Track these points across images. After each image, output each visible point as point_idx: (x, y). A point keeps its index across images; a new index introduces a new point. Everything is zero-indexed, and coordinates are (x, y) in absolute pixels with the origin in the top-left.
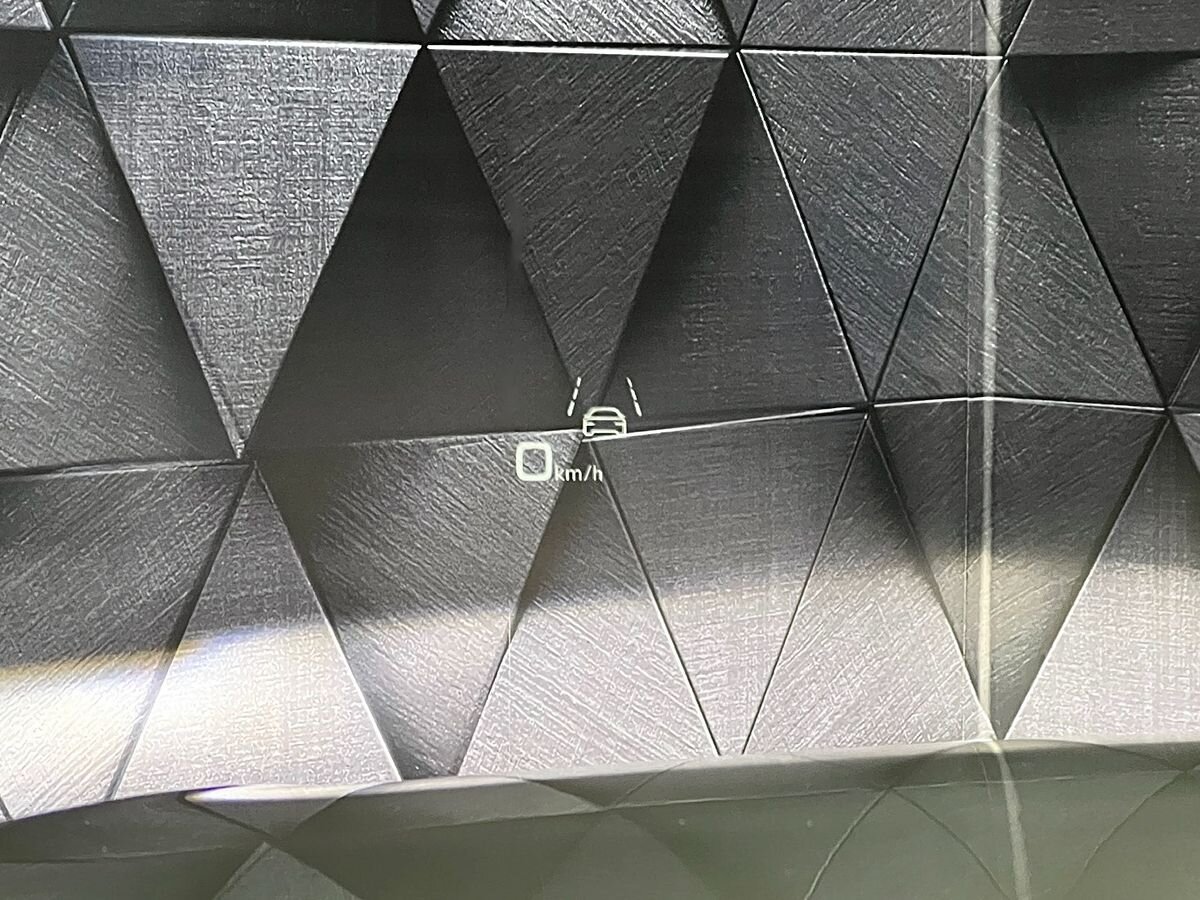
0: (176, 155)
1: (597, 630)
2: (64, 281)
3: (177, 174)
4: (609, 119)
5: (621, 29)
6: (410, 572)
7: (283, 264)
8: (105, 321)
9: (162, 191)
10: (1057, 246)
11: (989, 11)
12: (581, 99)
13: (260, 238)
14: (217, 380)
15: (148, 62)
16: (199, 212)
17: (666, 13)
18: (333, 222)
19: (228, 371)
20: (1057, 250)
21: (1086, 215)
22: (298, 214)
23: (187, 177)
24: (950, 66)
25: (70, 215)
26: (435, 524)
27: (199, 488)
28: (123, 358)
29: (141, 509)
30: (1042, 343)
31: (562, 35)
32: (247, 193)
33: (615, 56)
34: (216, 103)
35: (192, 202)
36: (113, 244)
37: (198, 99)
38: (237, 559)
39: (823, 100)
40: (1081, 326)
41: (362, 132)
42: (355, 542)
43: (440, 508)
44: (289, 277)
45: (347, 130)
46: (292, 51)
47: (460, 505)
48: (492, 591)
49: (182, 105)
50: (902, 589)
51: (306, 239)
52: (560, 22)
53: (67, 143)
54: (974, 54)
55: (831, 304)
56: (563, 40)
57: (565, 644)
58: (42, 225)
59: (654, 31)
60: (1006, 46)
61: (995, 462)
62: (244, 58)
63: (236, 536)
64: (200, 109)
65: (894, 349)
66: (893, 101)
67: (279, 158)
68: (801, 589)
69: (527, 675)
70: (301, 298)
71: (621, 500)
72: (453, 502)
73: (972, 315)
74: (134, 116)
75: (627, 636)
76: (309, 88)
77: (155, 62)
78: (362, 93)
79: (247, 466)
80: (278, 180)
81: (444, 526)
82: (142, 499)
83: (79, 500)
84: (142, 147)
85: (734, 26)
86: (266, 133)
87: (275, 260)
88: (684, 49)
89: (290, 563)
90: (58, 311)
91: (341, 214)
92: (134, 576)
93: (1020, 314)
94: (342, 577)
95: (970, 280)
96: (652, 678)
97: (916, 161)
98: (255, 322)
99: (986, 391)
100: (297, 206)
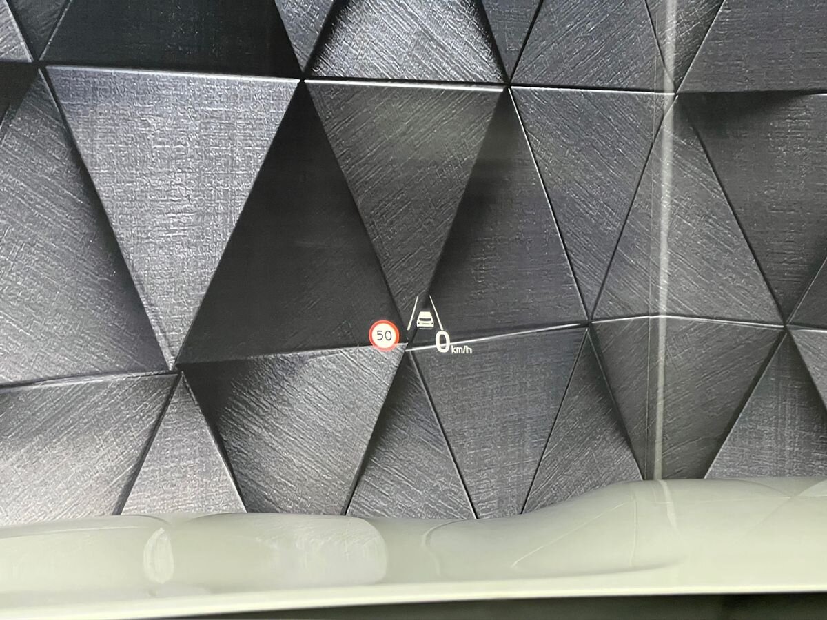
0: (126, 155)
1: (414, 477)
2: (41, 246)
3: (127, 169)
4: (425, 132)
5: (434, 71)
6: (289, 444)
7: (202, 233)
8: (72, 275)
9: (115, 181)
10: (711, 218)
11: (667, 63)
12: (406, 119)
13: (187, 214)
14: (155, 316)
15: (105, 87)
16: (143, 196)
17: (463, 61)
18: (238, 203)
19: (163, 308)
20: (710, 220)
21: (731, 198)
22: (213, 198)
23: (134, 171)
24: (642, 100)
25: (46, 198)
26: (307, 411)
27: (142, 392)
28: (85, 301)
29: (99, 409)
30: (698, 281)
31: (395, 75)
32: (177, 182)
33: (430, 90)
34: (155, 117)
35: (138, 189)
36: (79, 219)
37: (142, 115)
38: (168, 441)
39: (563, 121)
40: (726, 271)
41: (258, 140)
42: (251, 425)
43: (310, 400)
44: (207, 242)
45: (248, 138)
46: (210, 82)
47: (323, 397)
48: (344, 455)
49: (130, 119)
50: (608, 442)
51: (219, 216)
52: (393, 66)
53: (43, 145)
54: (657, 91)
55: (566, 257)
56: (395, 77)
57: (392, 488)
58: (25, 206)
59: (455, 73)
60: (677, 85)
61: (666, 358)
62: (175, 86)
63: (168, 425)
64: (143, 122)
65: (605, 285)
66: (607, 122)
67: (200, 158)
68: (544, 444)
69: (367, 510)
70: (215, 257)
71: (430, 390)
72: (319, 395)
73: (652, 262)
74: (95, 127)
75: (433, 480)
76: (221, 109)
77: (110, 87)
78: (259, 113)
79: (176, 375)
80: (200, 173)
81: (312, 412)
82: (99, 401)
83: (52, 404)
84: (100, 149)
85: (507, 70)
86: (191, 139)
87: (197, 230)
88: (474, 85)
89: (206, 442)
90: (37, 268)
91: (244, 198)
92: (92, 457)
93: (685, 262)
94: (243, 450)
95: (652, 240)
96: (449, 507)
97: (620, 161)
98: (183, 274)
99: (660, 311)
100: (212, 192)
